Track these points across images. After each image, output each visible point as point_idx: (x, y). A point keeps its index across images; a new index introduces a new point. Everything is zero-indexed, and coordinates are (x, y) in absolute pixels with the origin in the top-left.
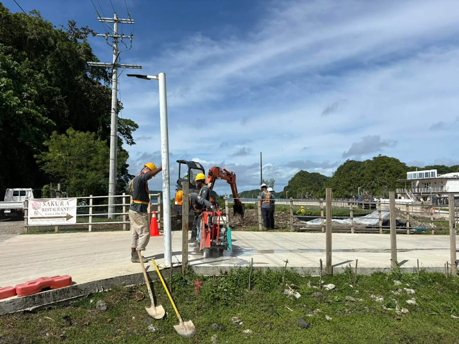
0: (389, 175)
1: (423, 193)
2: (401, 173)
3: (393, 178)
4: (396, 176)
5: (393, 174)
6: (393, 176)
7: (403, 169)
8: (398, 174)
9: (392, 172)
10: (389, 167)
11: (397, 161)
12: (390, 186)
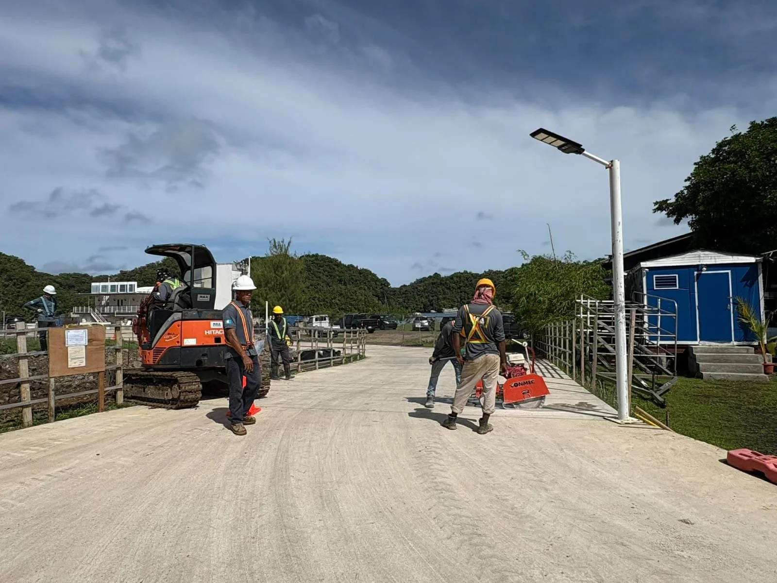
0: (7, 283)
1: (117, 314)
2: (28, 281)
3: (14, 289)
4: (18, 286)
5: (15, 283)
6: (14, 285)
7: (31, 276)
8: (22, 283)
9: (11, 280)
10: (7, 271)
11: (21, 262)
12: (7, 300)
